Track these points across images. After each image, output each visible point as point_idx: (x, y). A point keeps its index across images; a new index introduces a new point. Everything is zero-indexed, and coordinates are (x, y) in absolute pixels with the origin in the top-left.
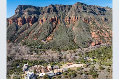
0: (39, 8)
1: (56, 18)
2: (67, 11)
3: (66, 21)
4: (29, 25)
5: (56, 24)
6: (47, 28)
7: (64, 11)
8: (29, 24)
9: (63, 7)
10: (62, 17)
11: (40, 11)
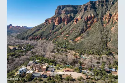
1: (93, 15)
2: (109, 6)
3: (104, 20)
4: (64, 25)
5: (92, 23)
7: (105, 6)
8: (64, 23)
9: (105, 3)
10: (100, 14)
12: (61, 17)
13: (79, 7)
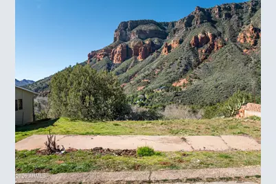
0: (167, 24)
1: (209, 34)
2: (245, 16)
3: (242, 41)
4: (136, 62)
5: (210, 51)
6: (179, 60)
7: (235, 17)
8: (136, 59)
9: (233, 10)
10: (227, 31)
11: (167, 31)
12: (127, 46)
13: (170, 25)
